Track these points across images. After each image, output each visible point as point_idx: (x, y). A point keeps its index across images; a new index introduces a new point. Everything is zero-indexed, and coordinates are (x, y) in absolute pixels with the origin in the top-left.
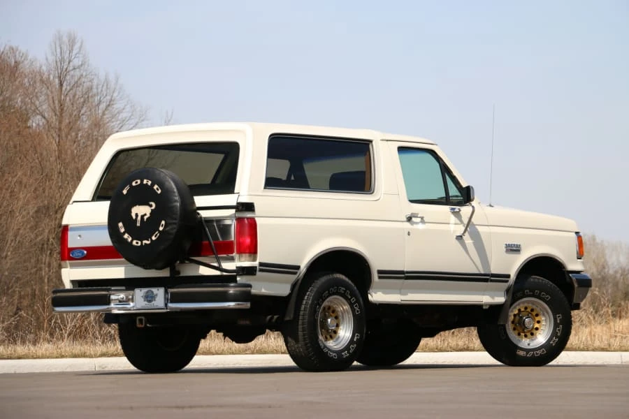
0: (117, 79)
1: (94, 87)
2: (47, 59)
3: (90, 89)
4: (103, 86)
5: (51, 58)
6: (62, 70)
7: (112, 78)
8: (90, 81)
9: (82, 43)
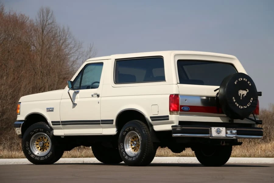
0: (68, 29)
1: (58, 32)
2: (36, 20)
3: (56, 34)
4: (62, 32)
5: (38, 19)
6: (43, 25)
7: (66, 28)
8: (56, 30)
9: (52, 13)
